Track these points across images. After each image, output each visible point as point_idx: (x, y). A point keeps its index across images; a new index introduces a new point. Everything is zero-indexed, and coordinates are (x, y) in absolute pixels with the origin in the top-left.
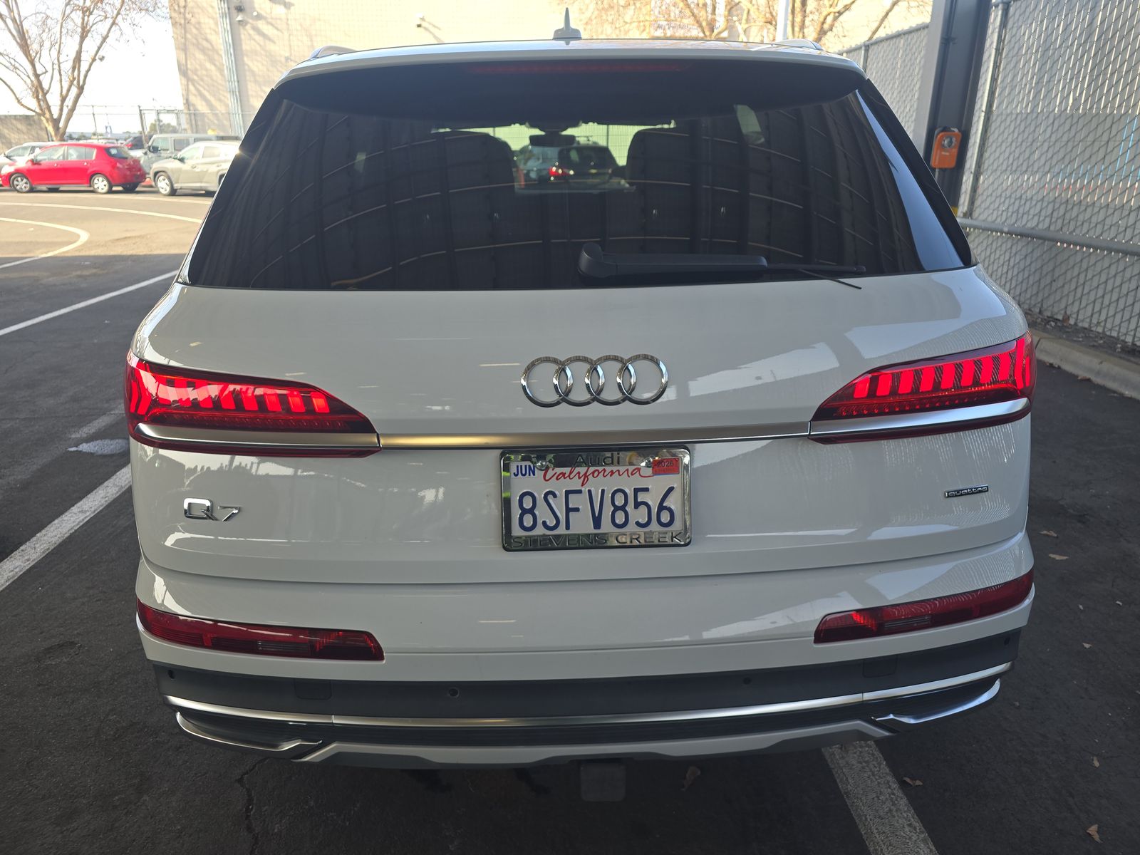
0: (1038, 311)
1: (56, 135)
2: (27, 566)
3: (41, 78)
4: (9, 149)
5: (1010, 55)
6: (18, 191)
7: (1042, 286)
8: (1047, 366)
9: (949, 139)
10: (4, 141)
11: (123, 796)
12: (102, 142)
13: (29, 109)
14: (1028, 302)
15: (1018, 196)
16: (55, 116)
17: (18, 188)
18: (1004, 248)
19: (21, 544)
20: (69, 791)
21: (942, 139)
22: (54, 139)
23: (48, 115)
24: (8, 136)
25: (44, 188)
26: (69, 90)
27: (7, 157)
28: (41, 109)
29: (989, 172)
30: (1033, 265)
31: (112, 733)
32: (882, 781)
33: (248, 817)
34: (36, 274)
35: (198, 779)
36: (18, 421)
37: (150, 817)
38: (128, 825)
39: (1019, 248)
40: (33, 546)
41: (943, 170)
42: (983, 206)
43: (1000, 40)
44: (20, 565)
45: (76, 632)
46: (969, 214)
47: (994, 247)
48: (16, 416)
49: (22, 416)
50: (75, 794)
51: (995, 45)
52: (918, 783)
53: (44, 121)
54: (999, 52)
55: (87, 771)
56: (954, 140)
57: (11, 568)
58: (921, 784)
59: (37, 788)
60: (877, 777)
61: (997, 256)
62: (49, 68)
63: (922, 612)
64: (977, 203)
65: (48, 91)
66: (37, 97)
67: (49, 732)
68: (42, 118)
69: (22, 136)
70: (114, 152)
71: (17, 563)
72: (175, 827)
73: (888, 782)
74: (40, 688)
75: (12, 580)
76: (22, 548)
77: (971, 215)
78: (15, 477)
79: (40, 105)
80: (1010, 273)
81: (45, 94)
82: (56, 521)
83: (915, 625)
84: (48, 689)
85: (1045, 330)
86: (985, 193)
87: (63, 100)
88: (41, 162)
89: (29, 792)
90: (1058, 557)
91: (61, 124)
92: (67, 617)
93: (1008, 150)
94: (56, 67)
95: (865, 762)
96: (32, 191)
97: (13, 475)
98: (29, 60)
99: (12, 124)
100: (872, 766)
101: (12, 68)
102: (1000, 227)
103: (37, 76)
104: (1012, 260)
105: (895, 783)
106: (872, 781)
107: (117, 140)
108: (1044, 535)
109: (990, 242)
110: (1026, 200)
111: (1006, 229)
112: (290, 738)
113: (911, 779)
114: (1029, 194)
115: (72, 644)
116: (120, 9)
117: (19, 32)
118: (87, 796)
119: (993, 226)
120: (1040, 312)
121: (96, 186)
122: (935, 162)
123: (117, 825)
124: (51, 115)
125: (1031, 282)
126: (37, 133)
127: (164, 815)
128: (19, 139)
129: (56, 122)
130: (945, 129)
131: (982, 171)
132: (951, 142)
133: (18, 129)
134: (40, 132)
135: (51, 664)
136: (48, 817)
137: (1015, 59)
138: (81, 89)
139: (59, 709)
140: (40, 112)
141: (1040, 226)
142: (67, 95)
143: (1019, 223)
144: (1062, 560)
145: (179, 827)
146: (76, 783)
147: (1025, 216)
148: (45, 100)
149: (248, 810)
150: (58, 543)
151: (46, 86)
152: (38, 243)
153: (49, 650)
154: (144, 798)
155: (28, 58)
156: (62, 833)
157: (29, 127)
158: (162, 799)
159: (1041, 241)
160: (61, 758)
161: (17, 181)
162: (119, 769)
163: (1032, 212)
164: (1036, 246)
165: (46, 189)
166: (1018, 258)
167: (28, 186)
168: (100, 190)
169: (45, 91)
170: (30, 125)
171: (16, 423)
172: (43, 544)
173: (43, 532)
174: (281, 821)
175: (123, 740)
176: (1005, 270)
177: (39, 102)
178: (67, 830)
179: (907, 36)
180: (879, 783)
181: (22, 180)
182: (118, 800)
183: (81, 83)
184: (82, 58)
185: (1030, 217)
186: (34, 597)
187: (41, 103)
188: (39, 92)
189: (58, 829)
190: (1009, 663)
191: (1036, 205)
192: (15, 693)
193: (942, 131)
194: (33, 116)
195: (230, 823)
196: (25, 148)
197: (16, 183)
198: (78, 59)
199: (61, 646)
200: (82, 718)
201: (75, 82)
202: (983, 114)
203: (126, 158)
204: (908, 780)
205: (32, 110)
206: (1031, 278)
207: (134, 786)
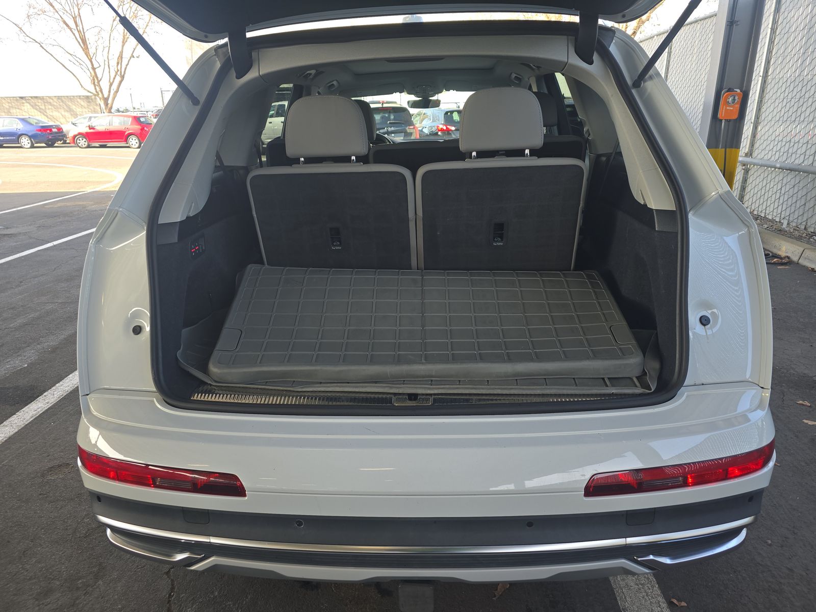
0: (803, 227)
1: (106, 109)
2: (46, 407)
3: (96, 70)
4: (75, 118)
5: (783, 32)
6: (80, 147)
7: (807, 208)
8: (810, 270)
9: (732, 98)
10: (72, 113)
11: (85, 580)
12: (135, 114)
13: (89, 91)
14: (795, 221)
15: (788, 140)
16: (106, 96)
17: (80, 145)
18: (777, 180)
19: (45, 391)
20: (48, 575)
21: (727, 97)
22: (105, 111)
23: (100, 95)
24: (75, 110)
25: (97, 144)
26: (114, 78)
27: (73, 124)
28: (97, 92)
29: (766, 122)
30: (800, 192)
31: (84, 532)
32: (654, 601)
33: (169, 601)
34: (84, 203)
35: (139, 570)
36: (57, 304)
37: (101, 597)
38: (85, 603)
39: (789, 180)
40: (52, 393)
41: (728, 121)
42: (761, 148)
43: (775, 22)
44: (42, 407)
45: (71, 456)
46: (749, 154)
47: (769, 179)
48: (56, 301)
49: (60, 301)
50: (52, 577)
51: (770, 26)
52: (684, 604)
53: (98, 99)
54: (773, 30)
55: (63, 560)
56: (736, 98)
57: (36, 408)
58: (686, 605)
59: (27, 571)
60: (650, 598)
61: (772, 186)
62: (102, 65)
63: (675, 474)
64: (756, 145)
65: (101, 80)
66: (94, 83)
67: (42, 529)
68: (97, 97)
69: (84, 110)
70: (142, 119)
71: (40, 405)
72: (117, 606)
73: (659, 602)
74: (41, 496)
75: (34, 417)
76: (45, 394)
77: (751, 155)
78: (48, 343)
79: (96, 89)
80: (782, 198)
81: (99, 82)
82: (71, 375)
83: (670, 484)
84: (46, 497)
85: (808, 242)
86: (762, 138)
87: (111, 85)
88: (95, 127)
89: (22, 573)
90: (810, 423)
91: (110, 101)
92: (67, 445)
93: (780, 105)
94: (106, 63)
95: (642, 584)
96: (89, 147)
97: (48, 342)
98: (89, 59)
99: (78, 102)
100: (646, 588)
101: (78, 64)
102: (773, 164)
103: (94, 69)
104: (783, 189)
105: (664, 603)
106: (646, 600)
107: (147, 112)
108: (800, 404)
109: (766, 175)
110: (795, 143)
111: (778, 165)
112: (182, 551)
113: (678, 600)
114: (797, 139)
115: (68, 464)
116: (148, 23)
117: (82, 40)
118: (60, 579)
119: (768, 163)
120: (805, 229)
121: (131, 143)
122: (722, 115)
123: (77, 602)
124: (103, 95)
125: (798, 206)
126: (94, 108)
127: (111, 596)
128: (82, 112)
129: (106, 100)
130: (730, 90)
131: (760, 121)
132: (734, 99)
133: (82, 105)
134: (95, 107)
135: (51, 479)
136: (31, 593)
137: (786, 36)
138: (123, 77)
139: (52, 512)
140: (96, 93)
141: (806, 163)
142: (113, 81)
143: (788, 161)
144: (813, 425)
145: (120, 607)
146: (54, 569)
147: (794, 156)
148: (99, 85)
149: (170, 596)
150: (69, 391)
151: (99, 76)
152: (89, 182)
153: (51, 469)
154: (99, 583)
155: (88, 58)
156: (38, 606)
157: (89, 104)
158: (111, 584)
159: (806, 174)
160: (47, 549)
161: (79, 140)
162: (85, 560)
163: (799, 152)
164: (802, 178)
165: (98, 146)
166: (788, 187)
167: (86, 143)
168: (133, 146)
169: (99, 80)
170: (89, 102)
171: (55, 306)
172: (59, 391)
173: (61, 383)
174: (192, 606)
175: (91, 538)
176: (778, 197)
177: (95, 87)
178: (43, 604)
179: (702, 21)
180: (651, 602)
181: (82, 139)
182: (81, 583)
183: (122, 74)
184: (123, 57)
185: (798, 156)
186: (47, 430)
187: (97, 87)
188: (96, 80)
189: (37, 602)
190: (752, 517)
191: (802, 146)
192: (24, 499)
193: (727, 91)
194: (92, 96)
195: (156, 606)
196: (85, 118)
197: (78, 141)
198: (121, 57)
199: (60, 466)
200: (66, 520)
201: (119, 73)
202: (761, 78)
203: (151, 124)
204: (675, 601)
205: (90, 92)
206: (798, 202)
207: (94, 572)
